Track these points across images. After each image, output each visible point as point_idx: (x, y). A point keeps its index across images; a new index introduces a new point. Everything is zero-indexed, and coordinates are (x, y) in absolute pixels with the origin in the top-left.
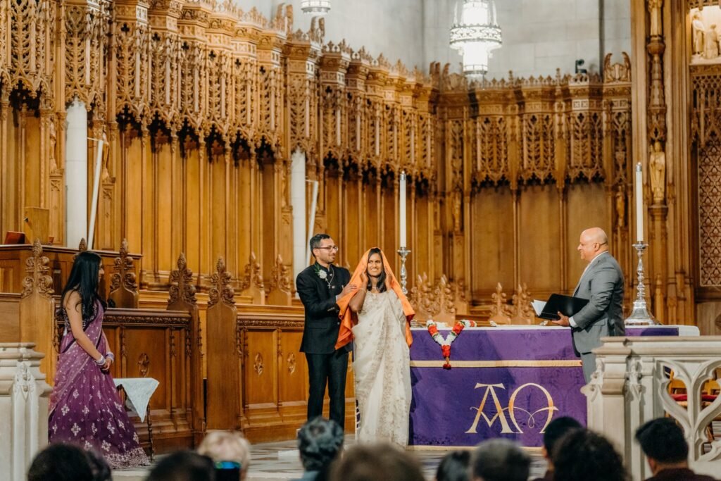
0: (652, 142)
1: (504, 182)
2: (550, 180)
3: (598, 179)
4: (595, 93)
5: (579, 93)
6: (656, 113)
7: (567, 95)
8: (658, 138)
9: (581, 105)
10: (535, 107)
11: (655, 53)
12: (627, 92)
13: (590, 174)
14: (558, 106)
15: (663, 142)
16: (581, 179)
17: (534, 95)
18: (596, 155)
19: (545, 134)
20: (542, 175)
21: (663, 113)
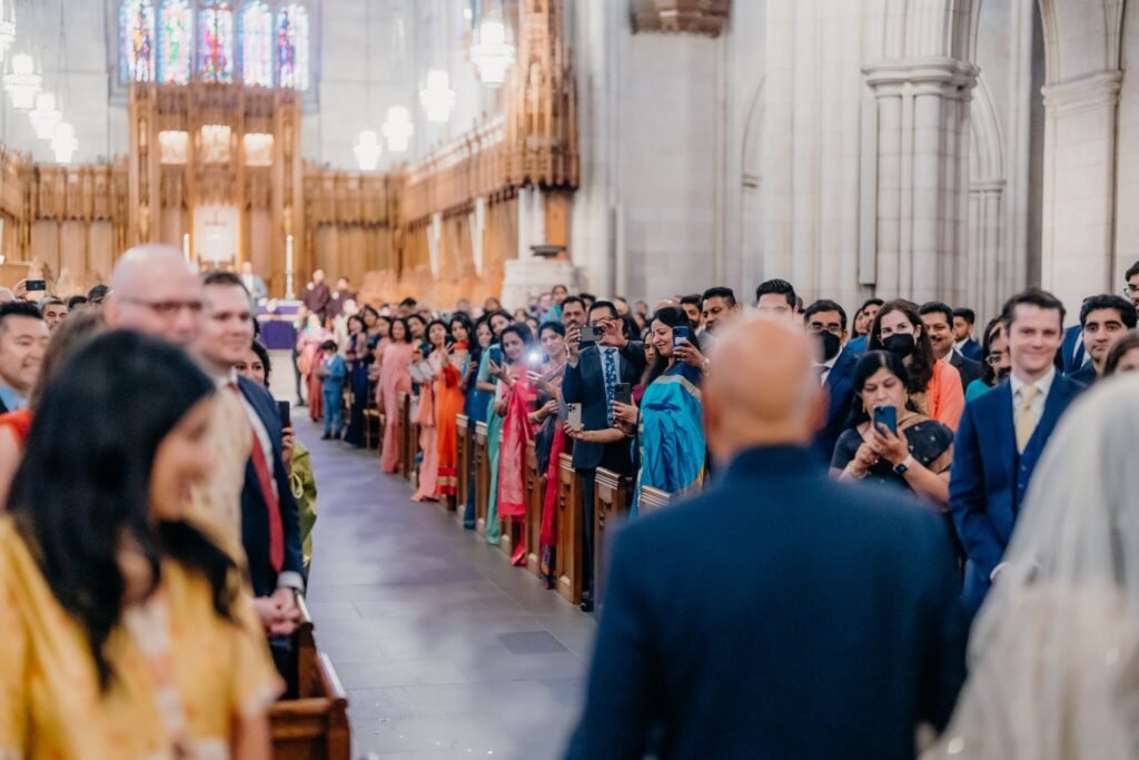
0: (141, 201)
1: (55, 218)
2: (82, 218)
3: (110, 219)
4: (109, 174)
5: (100, 173)
6: (144, 187)
7: (92, 173)
8: (144, 199)
9: (100, 180)
10: (73, 179)
11: (143, 154)
12: (126, 174)
13: (106, 216)
14: (87, 179)
15: (147, 202)
16: (101, 219)
17: (74, 172)
18: (109, 206)
19: (80, 193)
20: (78, 216)
21: (147, 186)
